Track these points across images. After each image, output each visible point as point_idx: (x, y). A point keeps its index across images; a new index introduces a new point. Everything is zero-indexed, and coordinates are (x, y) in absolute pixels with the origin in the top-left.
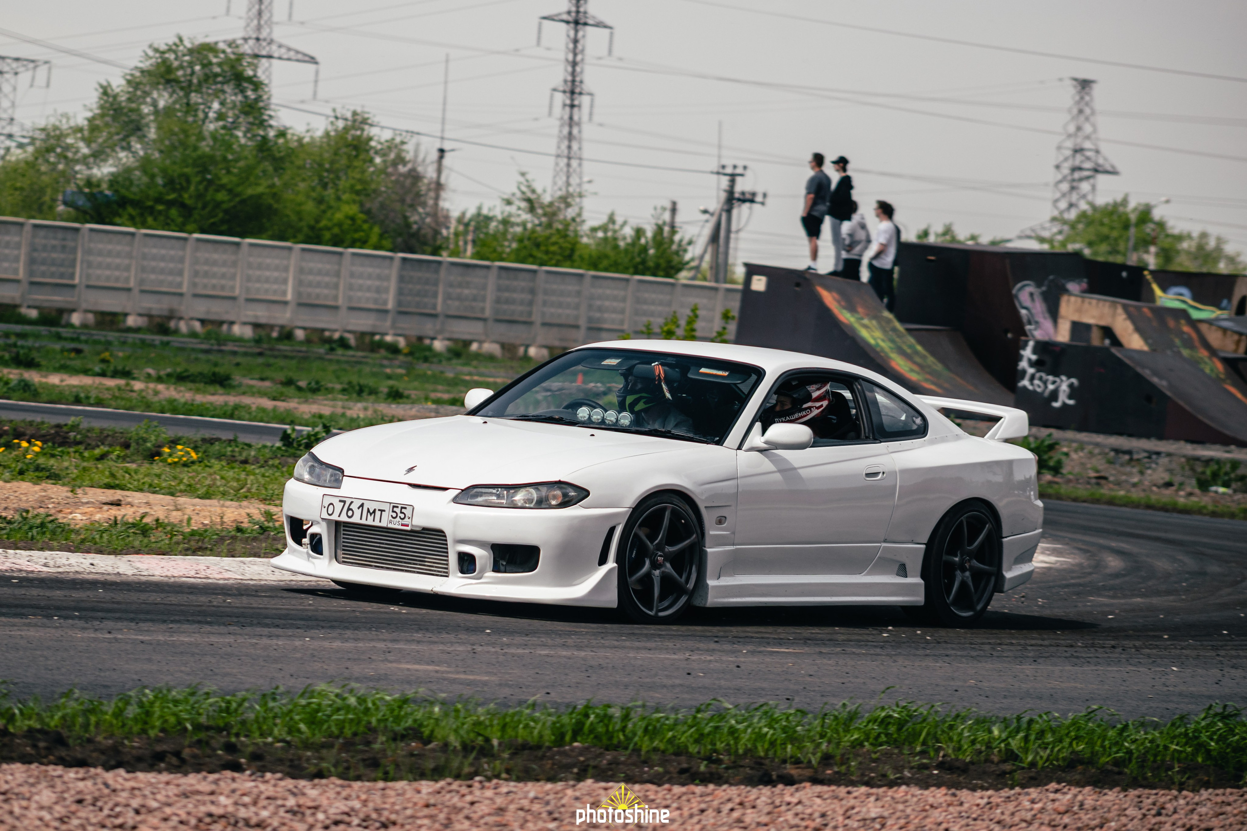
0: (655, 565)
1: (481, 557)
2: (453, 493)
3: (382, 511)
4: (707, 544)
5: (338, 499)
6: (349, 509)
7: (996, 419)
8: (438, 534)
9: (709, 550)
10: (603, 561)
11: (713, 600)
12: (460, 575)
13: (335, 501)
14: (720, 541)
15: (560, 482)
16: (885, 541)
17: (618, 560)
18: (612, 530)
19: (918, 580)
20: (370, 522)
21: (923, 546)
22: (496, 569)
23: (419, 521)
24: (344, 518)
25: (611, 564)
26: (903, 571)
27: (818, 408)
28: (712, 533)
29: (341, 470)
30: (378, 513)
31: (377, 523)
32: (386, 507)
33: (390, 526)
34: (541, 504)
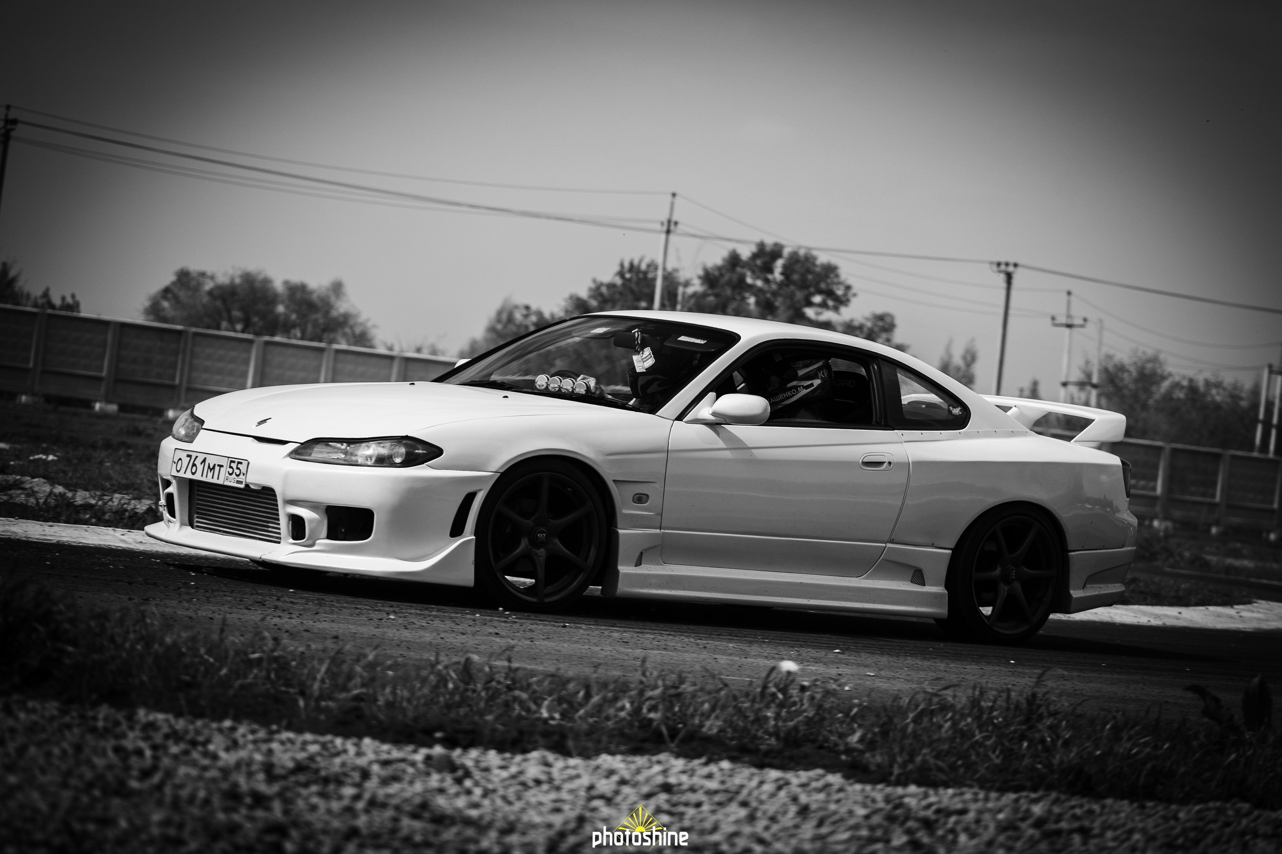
0: (535, 543)
1: (311, 521)
2: (291, 447)
3: (221, 466)
4: (619, 524)
5: (186, 453)
6: (194, 465)
7: (1085, 423)
8: (268, 493)
9: (620, 531)
10: (457, 530)
11: (624, 588)
12: (291, 541)
13: (183, 455)
14: (636, 522)
15: (407, 438)
16: (892, 542)
17: (479, 531)
18: (470, 497)
19: (940, 589)
20: (209, 479)
21: (950, 552)
22: (330, 536)
23: (255, 479)
24: (189, 475)
25: (468, 536)
26: (918, 577)
27: (806, 387)
28: (625, 511)
29: (202, 422)
30: (217, 468)
31: (215, 481)
32: (224, 462)
33: (227, 483)
34: (382, 461)
